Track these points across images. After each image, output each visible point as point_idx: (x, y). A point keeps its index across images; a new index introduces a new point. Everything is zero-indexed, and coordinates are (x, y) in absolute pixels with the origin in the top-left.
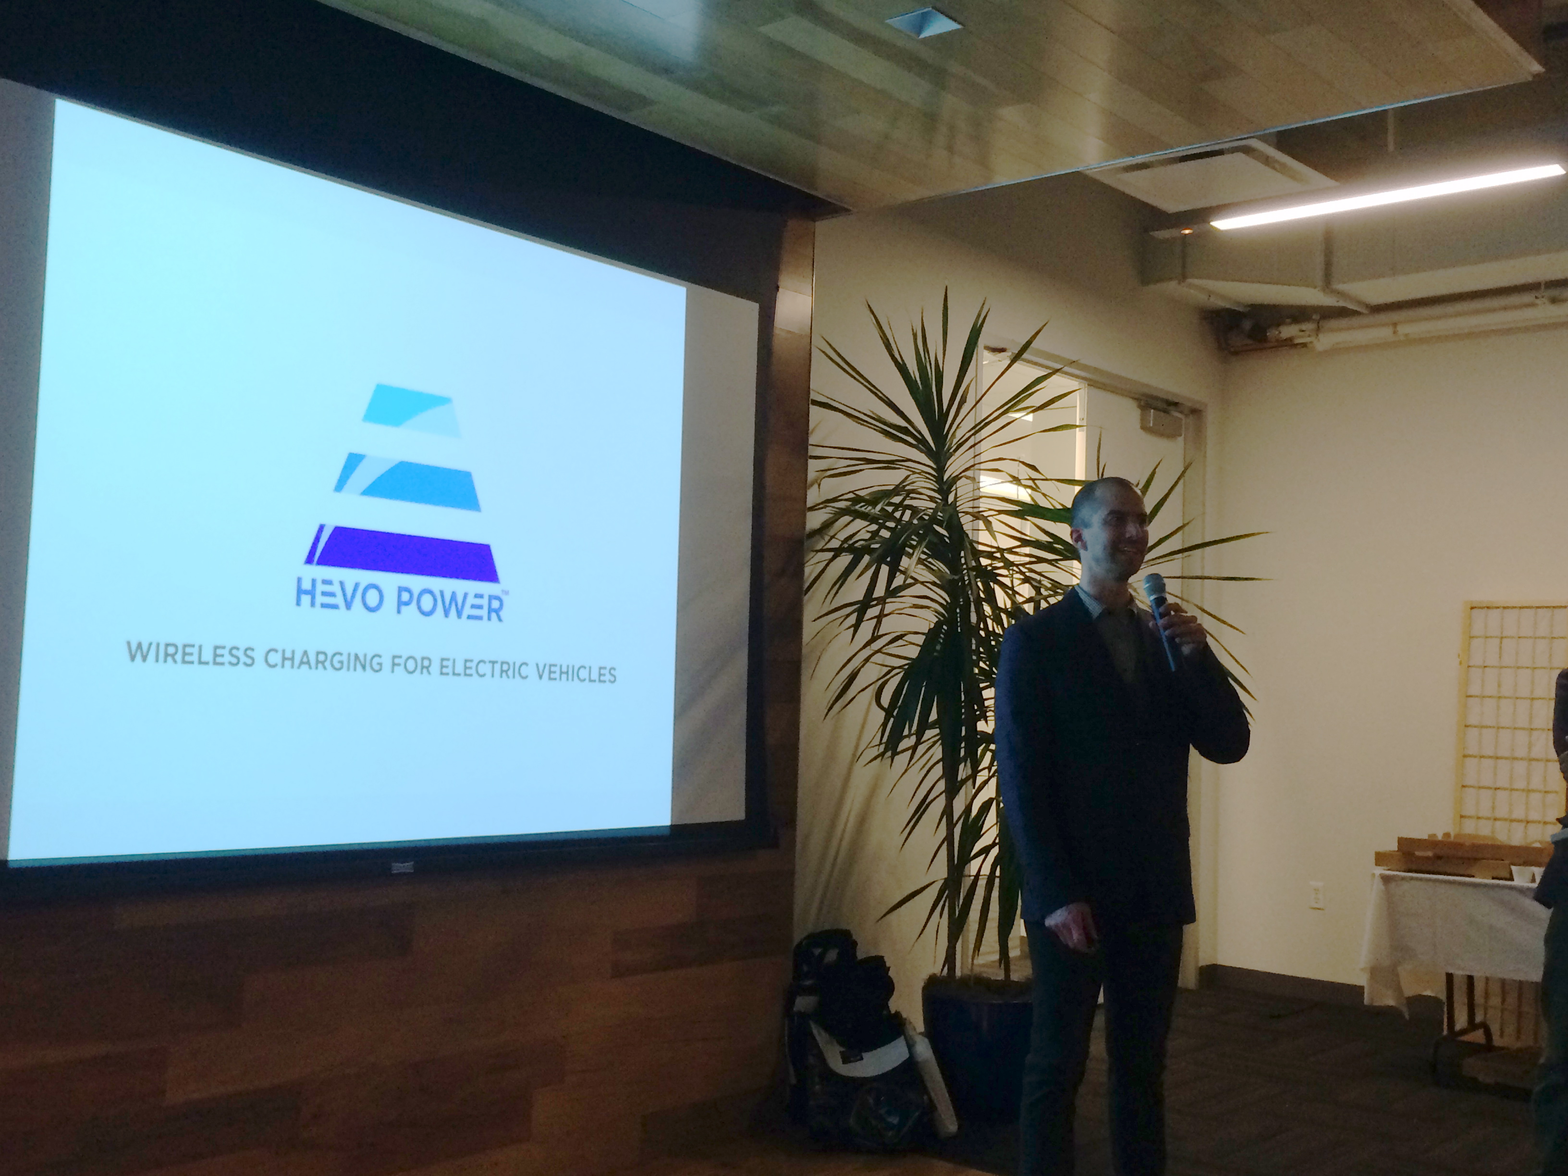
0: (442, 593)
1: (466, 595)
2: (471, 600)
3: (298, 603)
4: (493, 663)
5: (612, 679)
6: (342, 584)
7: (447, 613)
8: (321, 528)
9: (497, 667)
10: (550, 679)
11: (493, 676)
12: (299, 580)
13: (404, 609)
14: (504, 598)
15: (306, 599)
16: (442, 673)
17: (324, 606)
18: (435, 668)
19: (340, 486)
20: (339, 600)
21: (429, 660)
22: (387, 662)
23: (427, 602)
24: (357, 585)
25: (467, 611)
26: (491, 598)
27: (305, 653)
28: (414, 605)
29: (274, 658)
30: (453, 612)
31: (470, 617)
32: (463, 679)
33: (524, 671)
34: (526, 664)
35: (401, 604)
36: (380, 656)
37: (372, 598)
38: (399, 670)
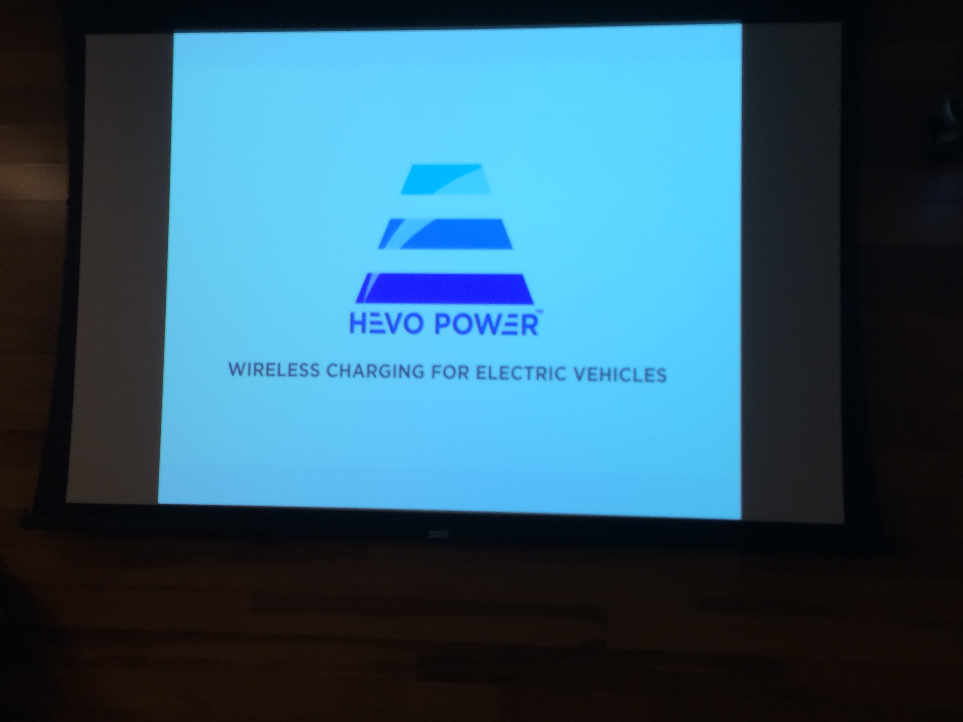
0: (477, 316)
1: (500, 317)
2: (505, 319)
3: (352, 330)
4: (529, 368)
5: (661, 378)
6: (387, 316)
7: (482, 330)
8: (369, 276)
9: (533, 373)
10: (590, 379)
11: (529, 377)
12: (352, 315)
13: (442, 330)
14: (540, 317)
15: (358, 328)
16: (479, 377)
17: (372, 332)
18: (472, 373)
19: (383, 245)
20: (385, 326)
21: (467, 368)
22: (428, 372)
23: (463, 324)
24: (400, 316)
25: (502, 327)
26: (525, 317)
27: (359, 366)
29: (334, 370)
30: (488, 330)
31: (505, 333)
32: (500, 383)
33: (561, 374)
34: (563, 368)
35: (438, 327)
36: (421, 366)
37: (414, 323)
38: (440, 377)
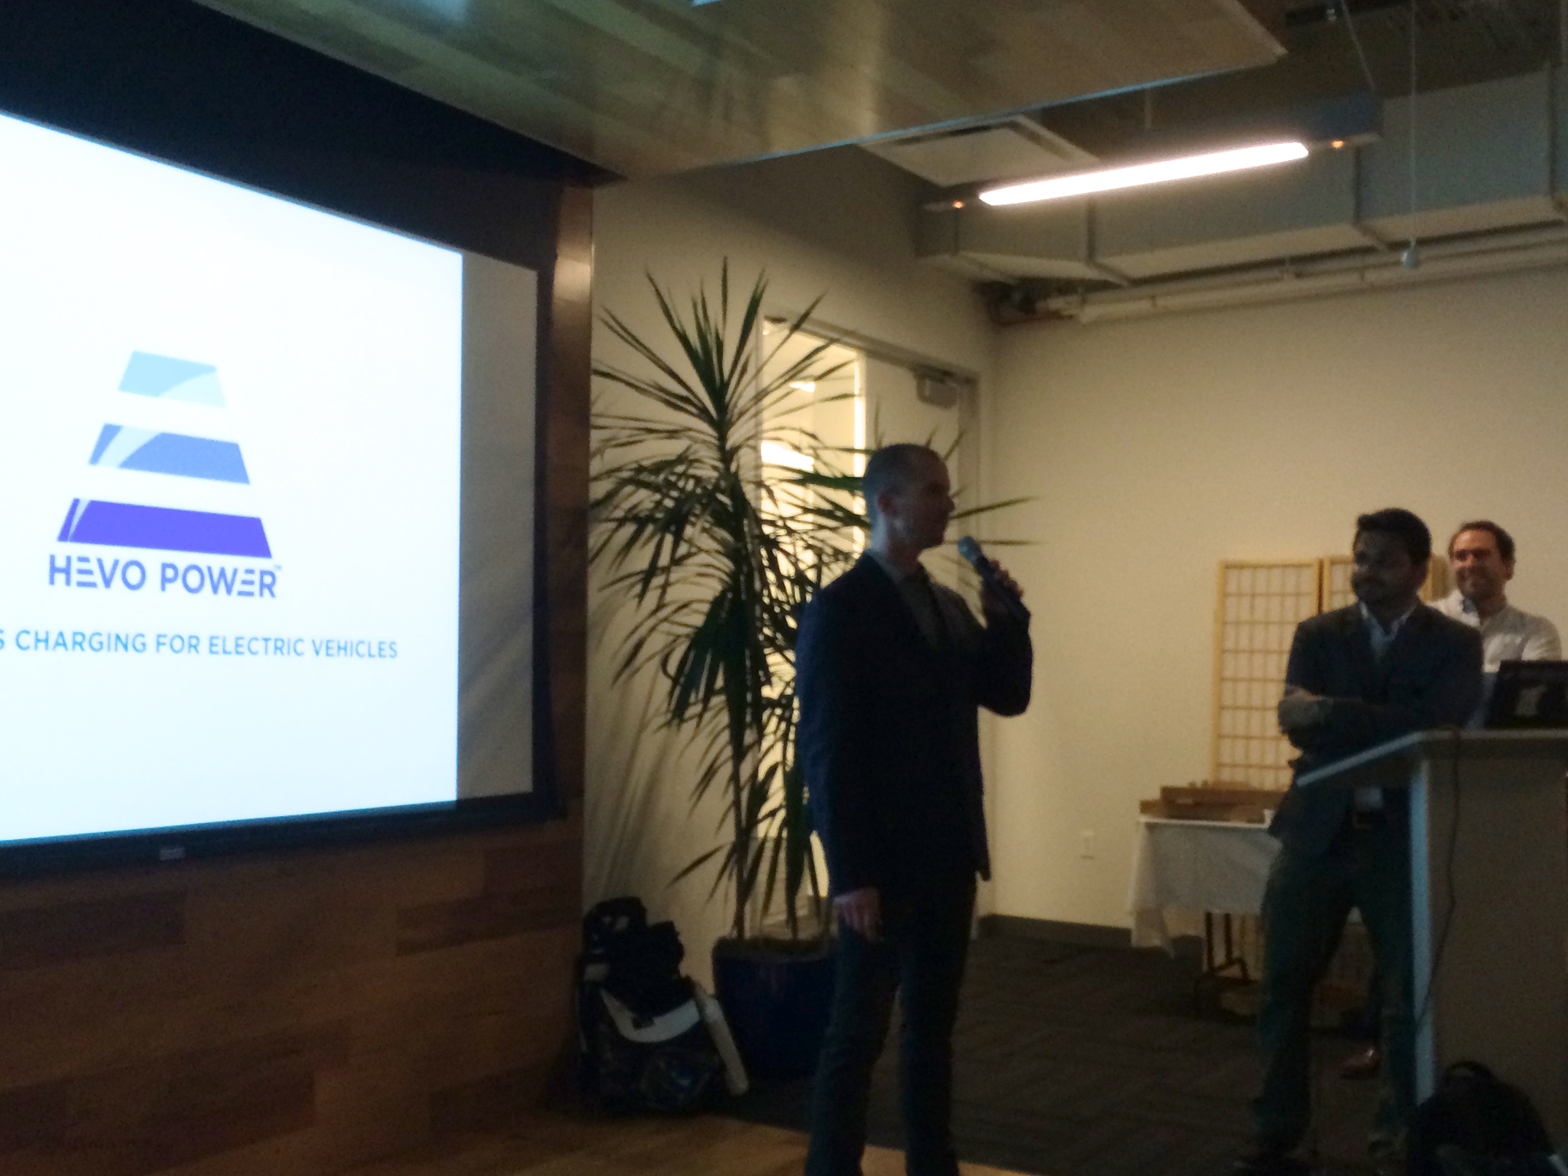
0: (210, 569)
1: (235, 572)
2: (241, 576)
3: (52, 581)
4: (266, 640)
5: (393, 653)
6: (100, 562)
7: (215, 589)
8: (76, 503)
9: (271, 644)
10: (328, 655)
11: (266, 652)
12: (53, 559)
13: (169, 586)
14: (278, 574)
15: (60, 578)
16: (212, 652)
17: (81, 584)
18: (204, 646)
19: (96, 458)
20: (97, 578)
21: (197, 638)
22: (151, 642)
23: (193, 579)
24: (116, 563)
25: (238, 587)
26: (263, 573)
27: (61, 634)
28: (179, 581)
29: (26, 640)
30: (222, 588)
31: (241, 593)
32: (234, 658)
33: (300, 647)
34: (301, 640)
35: (165, 580)
36: (142, 635)
37: (134, 575)
38: (165, 649)
